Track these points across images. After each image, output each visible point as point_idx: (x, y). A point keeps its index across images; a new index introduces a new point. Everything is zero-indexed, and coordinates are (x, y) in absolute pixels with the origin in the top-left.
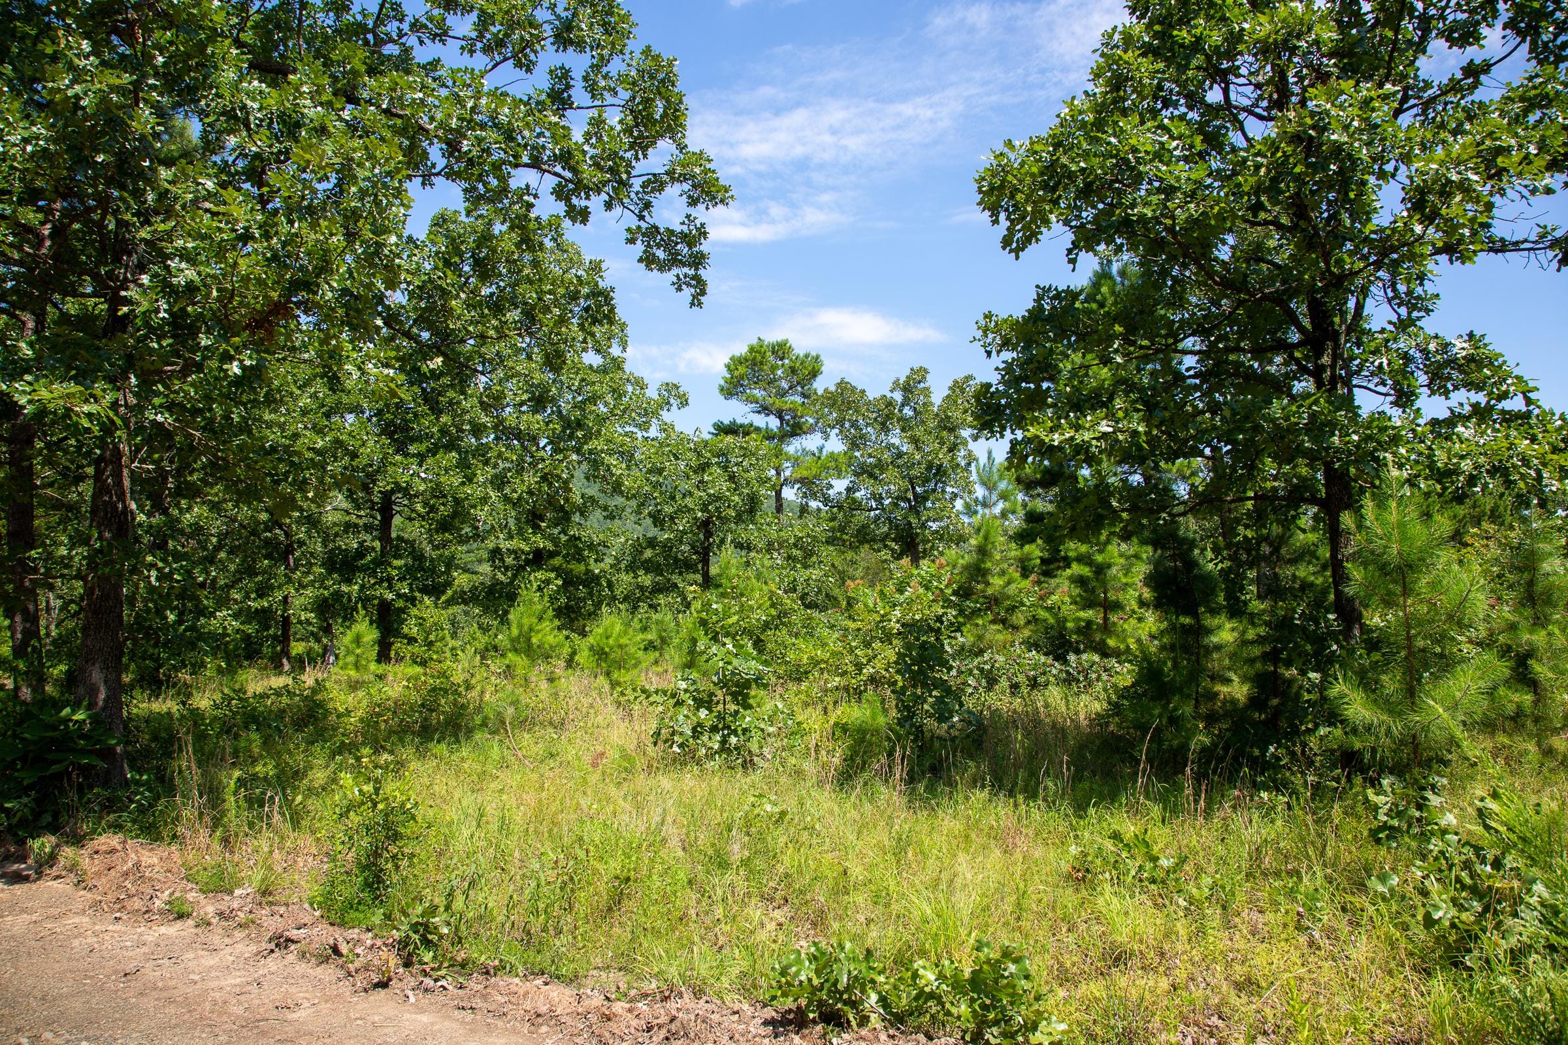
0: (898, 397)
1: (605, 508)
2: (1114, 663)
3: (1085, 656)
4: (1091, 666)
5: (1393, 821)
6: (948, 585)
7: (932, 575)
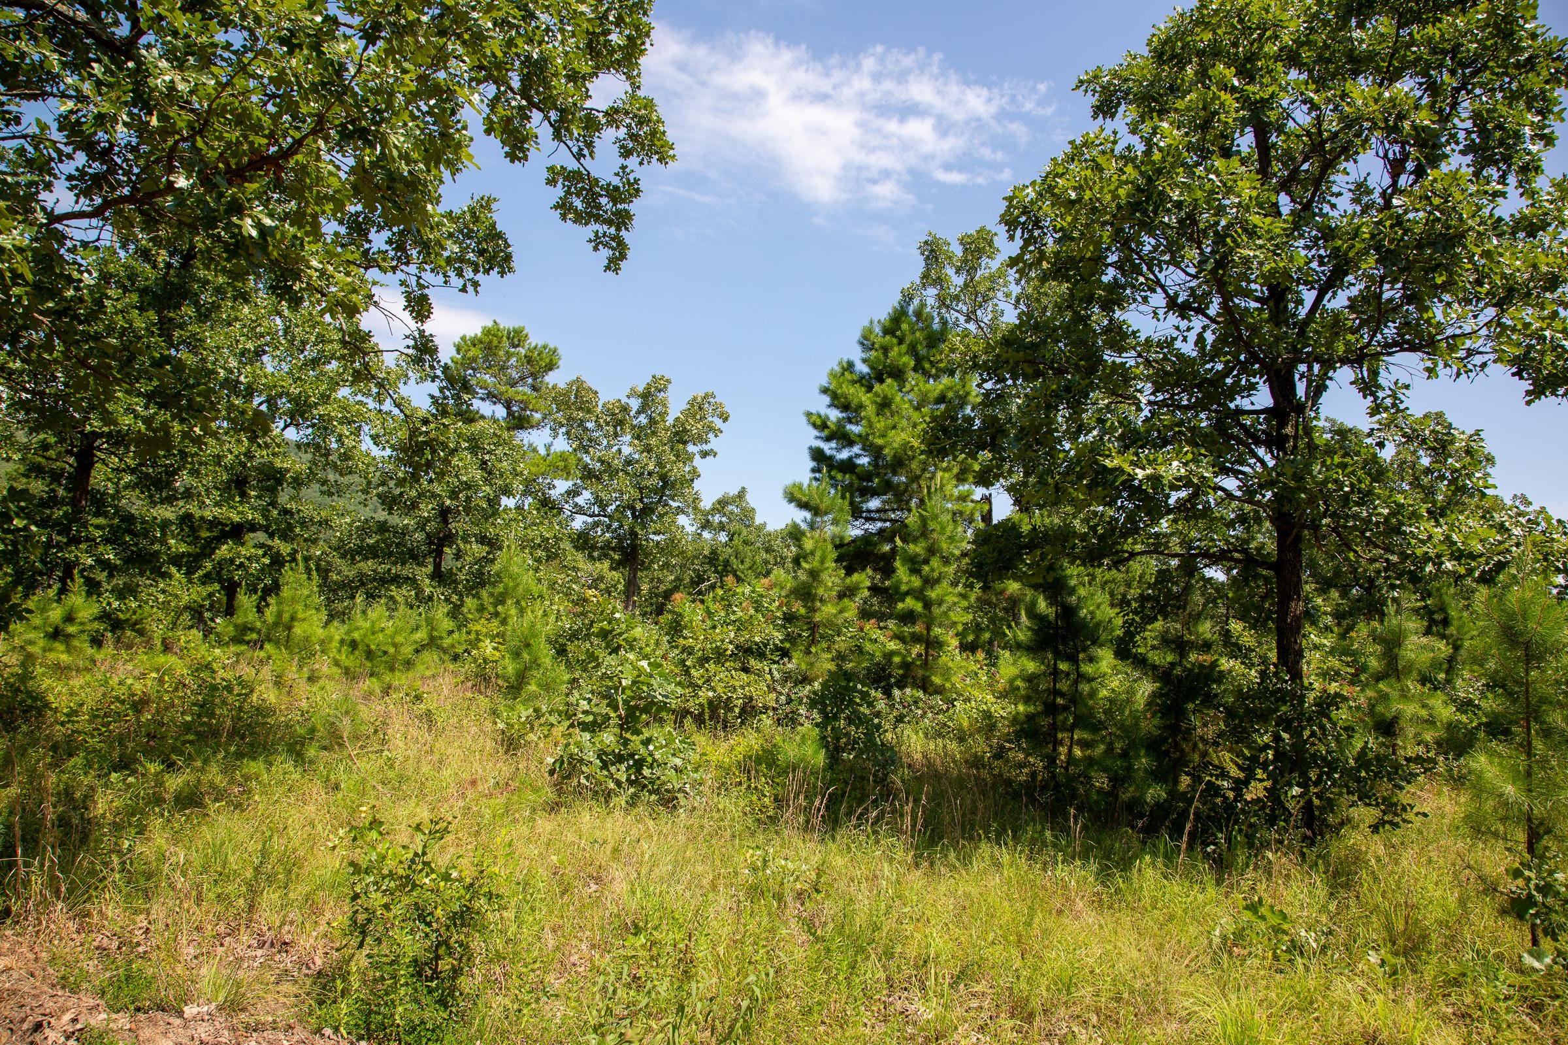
0: (635, 404)
1: (324, 482)
2: (938, 700)
3: (908, 691)
4: (916, 702)
5: (1539, 898)
6: (779, 608)
7: (762, 596)
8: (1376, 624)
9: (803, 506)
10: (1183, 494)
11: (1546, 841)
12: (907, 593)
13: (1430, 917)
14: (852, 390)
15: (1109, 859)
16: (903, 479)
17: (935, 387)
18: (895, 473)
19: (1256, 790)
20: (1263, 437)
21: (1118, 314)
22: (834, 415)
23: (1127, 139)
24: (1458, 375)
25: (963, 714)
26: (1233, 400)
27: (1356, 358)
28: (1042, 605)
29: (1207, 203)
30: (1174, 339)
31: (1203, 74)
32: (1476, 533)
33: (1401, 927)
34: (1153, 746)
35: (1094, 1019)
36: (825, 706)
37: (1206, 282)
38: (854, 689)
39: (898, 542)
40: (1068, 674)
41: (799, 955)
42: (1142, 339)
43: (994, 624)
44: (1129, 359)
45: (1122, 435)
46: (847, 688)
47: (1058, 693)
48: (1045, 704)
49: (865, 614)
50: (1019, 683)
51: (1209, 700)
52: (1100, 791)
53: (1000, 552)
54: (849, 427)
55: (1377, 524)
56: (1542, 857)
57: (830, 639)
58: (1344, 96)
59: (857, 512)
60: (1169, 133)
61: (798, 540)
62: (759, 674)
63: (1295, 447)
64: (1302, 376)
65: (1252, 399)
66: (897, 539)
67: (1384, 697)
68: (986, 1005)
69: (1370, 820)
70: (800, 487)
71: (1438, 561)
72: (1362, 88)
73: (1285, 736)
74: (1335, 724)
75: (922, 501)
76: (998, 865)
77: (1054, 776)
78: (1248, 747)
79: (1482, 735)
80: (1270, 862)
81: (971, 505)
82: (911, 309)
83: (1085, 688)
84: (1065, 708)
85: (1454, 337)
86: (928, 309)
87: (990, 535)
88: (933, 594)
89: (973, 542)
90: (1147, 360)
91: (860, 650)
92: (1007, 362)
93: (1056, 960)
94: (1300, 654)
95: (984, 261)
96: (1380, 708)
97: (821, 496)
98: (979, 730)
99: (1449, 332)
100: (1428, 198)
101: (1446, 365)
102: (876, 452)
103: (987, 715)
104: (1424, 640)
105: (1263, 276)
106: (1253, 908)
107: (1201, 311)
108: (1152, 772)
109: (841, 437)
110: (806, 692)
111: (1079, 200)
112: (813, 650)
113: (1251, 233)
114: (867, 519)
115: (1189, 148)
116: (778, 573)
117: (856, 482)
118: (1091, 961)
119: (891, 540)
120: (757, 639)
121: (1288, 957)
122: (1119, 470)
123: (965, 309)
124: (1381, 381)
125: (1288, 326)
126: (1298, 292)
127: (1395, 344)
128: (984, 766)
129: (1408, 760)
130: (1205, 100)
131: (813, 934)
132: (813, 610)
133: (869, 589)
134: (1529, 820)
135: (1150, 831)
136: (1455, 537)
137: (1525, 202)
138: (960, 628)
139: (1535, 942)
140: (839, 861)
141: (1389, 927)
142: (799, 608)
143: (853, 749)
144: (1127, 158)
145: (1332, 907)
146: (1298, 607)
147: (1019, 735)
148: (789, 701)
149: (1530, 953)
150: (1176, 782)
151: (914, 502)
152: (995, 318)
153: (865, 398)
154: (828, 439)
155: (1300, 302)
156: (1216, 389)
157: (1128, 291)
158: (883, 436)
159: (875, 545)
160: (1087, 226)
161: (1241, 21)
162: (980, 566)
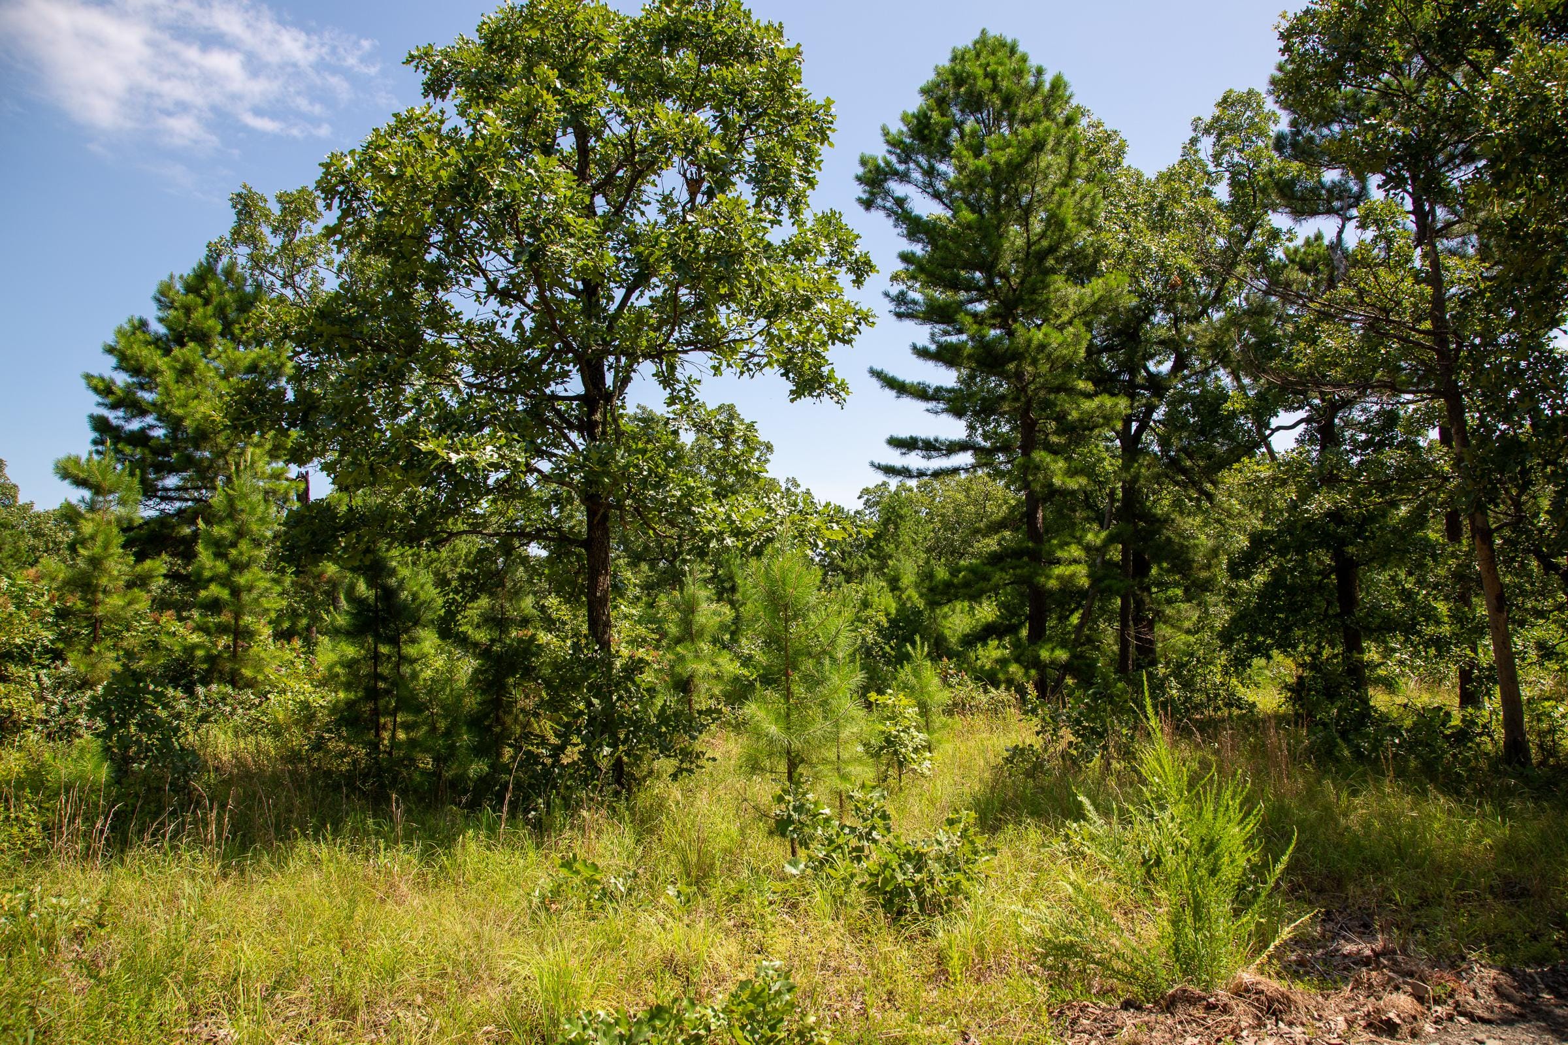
2: (249, 695)
3: (214, 687)
4: (223, 699)
5: (795, 816)
6: (48, 603)
7: (25, 590)
8: (677, 593)
9: (80, 483)
10: (502, 475)
11: (800, 769)
12: (211, 580)
13: (717, 847)
14: (145, 352)
15: (432, 837)
16: (207, 454)
17: (247, 355)
18: (197, 448)
19: (571, 755)
20: (576, 422)
21: (441, 294)
22: (122, 379)
23: (454, 120)
24: (742, 373)
25: (279, 707)
26: (548, 386)
27: (656, 353)
28: (362, 587)
29: (525, 196)
30: (494, 324)
31: (529, 69)
32: (750, 513)
33: (695, 859)
34: (475, 722)
35: (419, 999)
36: (110, 711)
37: (524, 271)
38: (146, 690)
39: (201, 524)
40: (389, 657)
41: (75, 1004)
42: (464, 322)
43: (312, 609)
44: (451, 340)
45: (438, 418)
46: (137, 690)
47: (378, 677)
48: (366, 689)
49: (161, 604)
50: (338, 669)
51: (529, 673)
52: (424, 772)
53: (314, 534)
54: (140, 394)
55: (672, 505)
56: (798, 784)
57: (117, 635)
58: (652, 115)
59: (149, 491)
60: (494, 121)
61: (75, 523)
62: (23, 681)
63: (604, 433)
64: (610, 367)
65: (566, 386)
66: (200, 521)
67: (681, 659)
68: (304, 1011)
69: (671, 770)
70: (77, 461)
71: (720, 536)
72: (668, 110)
73: (596, 701)
74: (638, 686)
75: (229, 479)
76: (316, 862)
77: (377, 762)
78: (566, 715)
79: (758, 685)
80: (584, 819)
81: (285, 483)
82: (220, 267)
83: (406, 670)
84: (387, 692)
85: (735, 341)
86: (239, 270)
87: (303, 516)
88: (242, 580)
89: (285, 524)
90: (468, 342)
91: (155, 645)
92: (321, 335)
93: (380, 949)
94: (608, 625)
95: (305, 223)
96: (678, 669)
97: (104, 474)
98: (297, 722)
99: (731, 336)
100: (715, 218)
101: (729, 365)
102: (175, 424)
103: (305, 705)
104: (714, 606)
105: (576, 271)
106: (567, 864)
107: (520, 299)
108: (475, 748)
109: (129, 404)
110: (86, 698)
111: (400, 176)
112: (95, 649)
113: (566, 230)
114: (163, 499)
115: (512, 139)
116: (50, 563)
117: (149, 458)
118: (414, 943)
119: (192, 521)
120: (18, 641)
121: (599, 904)
122: (434, 455)
123: (281, 273)
124: (678, 375)
125: (598, 320)
126: (610, 289)
127: (690, 343)
128: (301, 760)
129: (700, 712)
130: (528, 96)
131: (95, 977)
132: (94, 603)
133: (165, 576)
134: (789, 753)
135: (474, 805)
136: (734, 517)
137: (795, 230)
138: (273, 615)
139: (794, 853)
140: (129, 887)
141: (684, 862)
142: (75, 602)
143: (146, 757)
144: (454, 139)
145: (639, 852)
146: (605, 581)
147: (338, 724)
148: (64, 710)
149: (790, 863)
150: (499, 755)
151: (219, 481)
152: (315, 286)
153: (162, 363)
154: (114, 407)
155: (611, 298)
156: (532, 375)
157: (452, 273)
158: (184, 405)
159: (173, 527)
160: (408, 203)
161: (567, 27)
162: (291, 549)
